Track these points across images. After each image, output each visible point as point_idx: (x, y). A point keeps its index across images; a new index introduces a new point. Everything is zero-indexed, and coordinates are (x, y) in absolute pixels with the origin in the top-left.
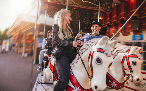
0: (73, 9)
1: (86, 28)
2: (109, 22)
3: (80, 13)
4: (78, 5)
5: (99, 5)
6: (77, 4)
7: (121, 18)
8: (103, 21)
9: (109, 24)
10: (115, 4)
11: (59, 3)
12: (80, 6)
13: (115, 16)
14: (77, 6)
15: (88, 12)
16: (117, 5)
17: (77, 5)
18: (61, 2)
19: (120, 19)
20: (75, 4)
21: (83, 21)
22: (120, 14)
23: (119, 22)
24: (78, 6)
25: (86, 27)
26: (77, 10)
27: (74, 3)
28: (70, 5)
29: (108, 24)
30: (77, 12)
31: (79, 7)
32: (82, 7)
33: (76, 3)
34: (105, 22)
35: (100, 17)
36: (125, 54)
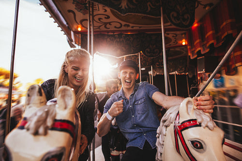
1: (159, 65)
2: (200, 47)
4: (131, 25)
5: (160, 16)
6: (128, 24)
7: (226, 34)
8: (188, 47)
9: (200, 51)
10: (205, 7)
11: (98, 30)
12: (137, 27)
13: (210, 33)
14: (129, 28)
16: (212, 7)
17: (128, 26)
18: (100, 26)
19: (223, 37)
20: (125, 25)
21: (146, 53)
22: (221, 27)
23: (221, 44)
24: (132, 27)
25: (158, 63)
27: (123, 23)
28: (117, 28)
30: (132, 39)
31: (134, 28)
32: (140, 27)
33: (126, 23)
34: (192, 48)
35: (184, 40)
36: (174, 126)
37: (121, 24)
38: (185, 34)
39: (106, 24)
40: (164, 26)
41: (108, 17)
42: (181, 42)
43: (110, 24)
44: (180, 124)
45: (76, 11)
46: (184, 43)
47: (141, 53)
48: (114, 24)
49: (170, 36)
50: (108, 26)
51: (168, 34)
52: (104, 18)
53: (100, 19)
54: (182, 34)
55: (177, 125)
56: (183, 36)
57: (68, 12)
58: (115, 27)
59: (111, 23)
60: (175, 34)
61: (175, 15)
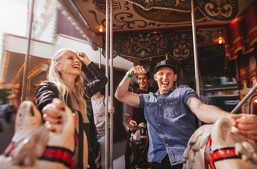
0: (149, 35)
2: (242, 46)
3: (165, 40)
4: (157, 23)
6: (153, 22)
8: (226, 46)
9: (241, 51)
11: (121, 30)
12: (163, 25)
14: (155, 27)
15: (183, 33)
17: (154, 24)
18: (122, 26)
20: (150, 24)
21: (175, 55)
24: (159, 25)
26: (158, 35)
27: (148, 21)
28: (141, 29)
29: (239, 52)
30: (158, 39)
31: (161, 27)
32: (167, 25)
33: (151, 21)
34: (231, 47)
35: (220, 38)
36: (205, 153)
37: (145, 22)
38: (222, 30)
39: (129, 23)
40: (195, 23)
41: (131, 16)
42: (217, 40)
43: (133, 23)
44: (212, 152)
45: (96, 11)
46: (220, 42)
47: (168, 55)
48: (137, 23)
49: (203, 34)
50: (131, 25)
51: (201, 32)
52: (126, 17)
53: (122, 18)
54: (218, 31)
55: (208, 152)
56: (220, 33)
57: (88, 13)
58: (139, 26)
59: (135, 22)
60: (209, 31)
61: (212, 6)
